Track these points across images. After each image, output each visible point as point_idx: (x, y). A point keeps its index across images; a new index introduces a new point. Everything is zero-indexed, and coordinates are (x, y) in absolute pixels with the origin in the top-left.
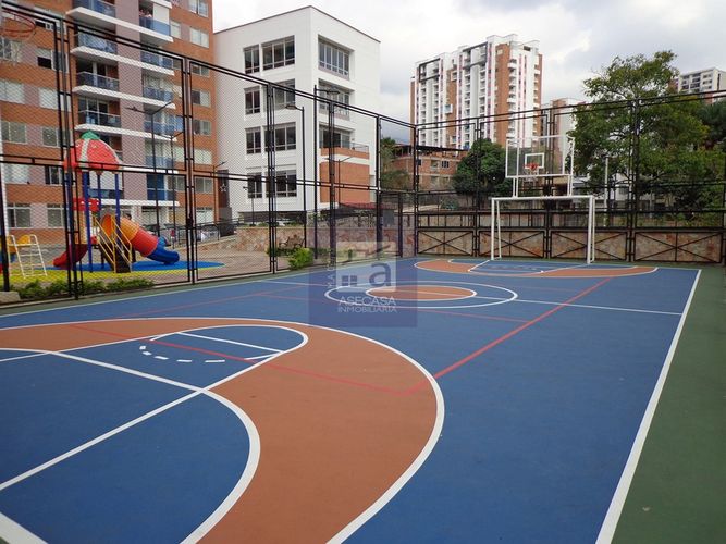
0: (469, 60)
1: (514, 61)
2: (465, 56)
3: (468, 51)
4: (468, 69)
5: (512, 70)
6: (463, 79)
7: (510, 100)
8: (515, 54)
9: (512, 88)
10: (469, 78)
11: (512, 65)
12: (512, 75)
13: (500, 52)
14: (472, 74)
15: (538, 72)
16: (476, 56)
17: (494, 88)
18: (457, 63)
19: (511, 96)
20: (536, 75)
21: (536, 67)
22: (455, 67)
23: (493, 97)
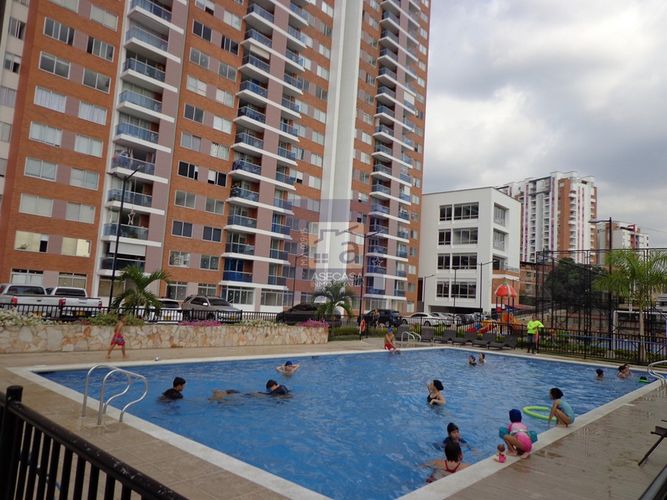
0: (534, 189)
1: (574, 192)
2: (531, 186)
3: (534, 182)
4: (534, 196)
5: (572, 199)
6: (530, 204)
7: (572, 222)
8: (575, 186)
9: (572, 212)
10: (534, 203)
11: (572, 195)
12: (573, 202)
13: (562, 185)
14: (537, 199)
15: (594, 201)
16: (540, 186)
17: (557, 212)
18: (524, 190)
19: (572, 219)
20: (592, 203)
21: (592, 197)
22: (522, 194)
23: (556, 219)
